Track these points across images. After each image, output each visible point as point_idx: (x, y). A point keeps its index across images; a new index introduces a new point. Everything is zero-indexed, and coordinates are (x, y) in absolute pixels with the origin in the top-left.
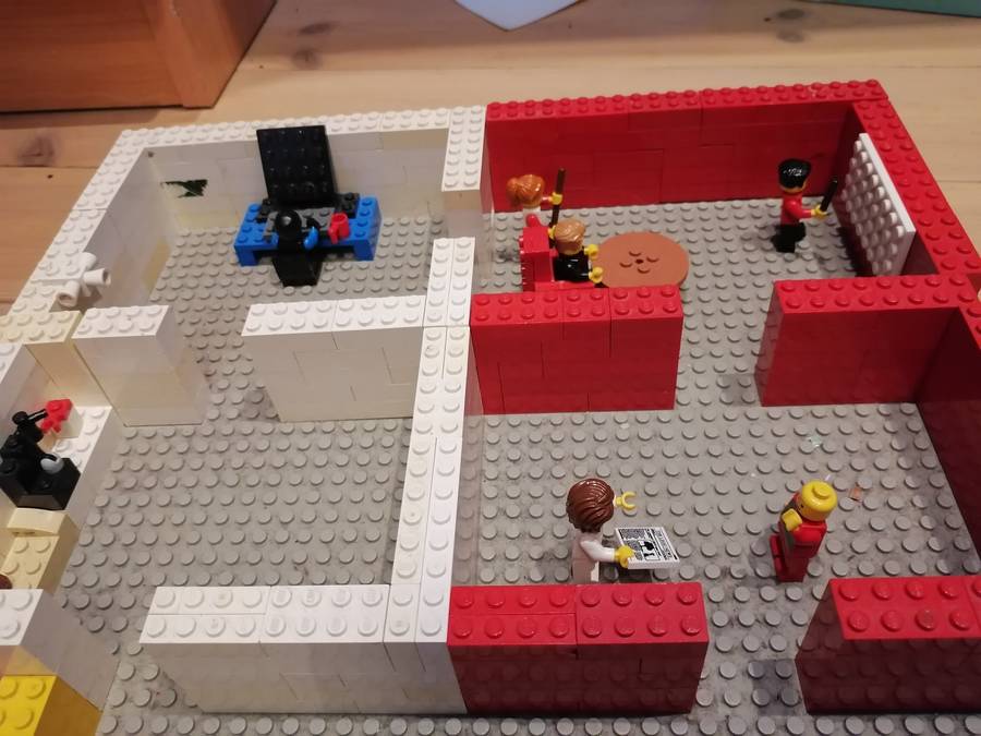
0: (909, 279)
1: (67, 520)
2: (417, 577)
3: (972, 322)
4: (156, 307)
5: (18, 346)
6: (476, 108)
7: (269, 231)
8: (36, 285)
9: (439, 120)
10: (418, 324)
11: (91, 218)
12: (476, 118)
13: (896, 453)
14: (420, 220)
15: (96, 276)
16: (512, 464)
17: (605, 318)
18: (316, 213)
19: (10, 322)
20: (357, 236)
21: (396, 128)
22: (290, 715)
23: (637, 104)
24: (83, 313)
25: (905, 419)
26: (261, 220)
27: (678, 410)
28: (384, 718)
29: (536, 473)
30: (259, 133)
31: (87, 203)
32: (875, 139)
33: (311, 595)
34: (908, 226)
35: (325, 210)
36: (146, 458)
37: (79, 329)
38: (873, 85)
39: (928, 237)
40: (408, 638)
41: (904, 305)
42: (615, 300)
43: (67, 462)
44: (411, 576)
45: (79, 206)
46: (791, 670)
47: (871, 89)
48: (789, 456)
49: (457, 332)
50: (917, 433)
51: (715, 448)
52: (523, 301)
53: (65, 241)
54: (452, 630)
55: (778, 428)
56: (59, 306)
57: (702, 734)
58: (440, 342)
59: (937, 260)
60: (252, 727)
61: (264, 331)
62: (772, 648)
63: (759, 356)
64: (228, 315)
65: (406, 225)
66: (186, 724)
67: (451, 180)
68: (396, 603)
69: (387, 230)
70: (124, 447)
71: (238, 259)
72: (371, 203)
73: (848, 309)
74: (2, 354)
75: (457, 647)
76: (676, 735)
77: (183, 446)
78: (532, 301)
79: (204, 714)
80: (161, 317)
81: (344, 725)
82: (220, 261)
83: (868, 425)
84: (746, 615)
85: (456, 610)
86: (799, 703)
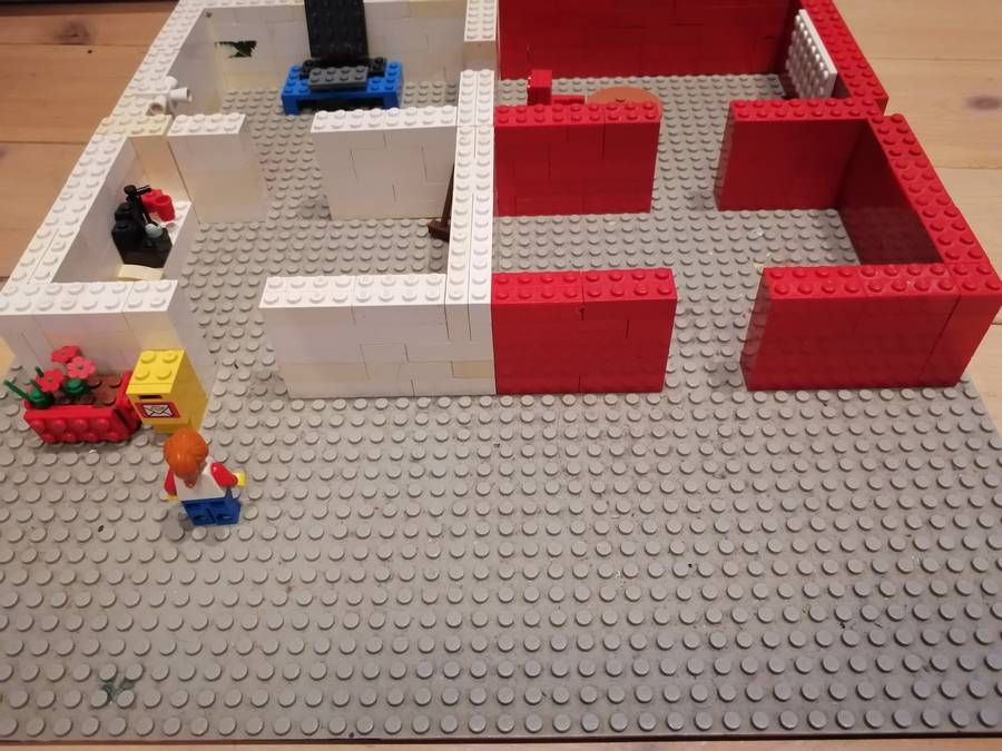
2: (466, 269)
3: (875, 127)
4: (235, 115)
5: (124, 137)
8: (129, 99)
10: (453, 124)
11: (167, 55)
13: (820, 240)
14: (438, 84)
15: (181, 93)
16: (522, 247)
17: (601, 122)
18: (353, 70)
19: (113, 122)
20: (386, 89)
22: (359, 398)
24: (174, 118)
25: (829, 219)
27: (653, 213)
28: (433, 398)
31: (162, 45)
32: (811, 13)
34: (829, 68)
35: (360, 67)
36: (221, 244)
37: (172, 128)
39: (846, 76)
40: (463, 302)
41: (827, 117)
42: (609, 111)
44: (461, 268)
45: (155, 46)
46: (736, 367)
48: (740, 241)
49: (485, 129)
50: (837, 228)
51: (682, 236)
52: (536, 111)
53: (148, 70)
54: (494, 295)
55: (731, 224)
56: (152, 115)
57: (670, 402)
58: (471, 136)
59: (852, 90)
60: (329, 405)
61: (328, 129)
62: (722, 354)
63: (717, 178)
64: (278, 149)
65: (426, 87)
66: (277, 404)
67: (471, 34)
68: (451, 282)
69: (410, 92)
70: (201, 237)
71: (282, 110)
72: (396, 67)
73: (784, 119)
74: (112, 142)
75: (498, 305)
76: (651, 404)
77: (251, 235)
78: (542, 111)
79: (290, 400)
80: (241, 122)
81: (402, 402)
82: (266, 111)
83: (800, 223)
84: (704, 336)
85: (498, 286)
86: (742, 385)
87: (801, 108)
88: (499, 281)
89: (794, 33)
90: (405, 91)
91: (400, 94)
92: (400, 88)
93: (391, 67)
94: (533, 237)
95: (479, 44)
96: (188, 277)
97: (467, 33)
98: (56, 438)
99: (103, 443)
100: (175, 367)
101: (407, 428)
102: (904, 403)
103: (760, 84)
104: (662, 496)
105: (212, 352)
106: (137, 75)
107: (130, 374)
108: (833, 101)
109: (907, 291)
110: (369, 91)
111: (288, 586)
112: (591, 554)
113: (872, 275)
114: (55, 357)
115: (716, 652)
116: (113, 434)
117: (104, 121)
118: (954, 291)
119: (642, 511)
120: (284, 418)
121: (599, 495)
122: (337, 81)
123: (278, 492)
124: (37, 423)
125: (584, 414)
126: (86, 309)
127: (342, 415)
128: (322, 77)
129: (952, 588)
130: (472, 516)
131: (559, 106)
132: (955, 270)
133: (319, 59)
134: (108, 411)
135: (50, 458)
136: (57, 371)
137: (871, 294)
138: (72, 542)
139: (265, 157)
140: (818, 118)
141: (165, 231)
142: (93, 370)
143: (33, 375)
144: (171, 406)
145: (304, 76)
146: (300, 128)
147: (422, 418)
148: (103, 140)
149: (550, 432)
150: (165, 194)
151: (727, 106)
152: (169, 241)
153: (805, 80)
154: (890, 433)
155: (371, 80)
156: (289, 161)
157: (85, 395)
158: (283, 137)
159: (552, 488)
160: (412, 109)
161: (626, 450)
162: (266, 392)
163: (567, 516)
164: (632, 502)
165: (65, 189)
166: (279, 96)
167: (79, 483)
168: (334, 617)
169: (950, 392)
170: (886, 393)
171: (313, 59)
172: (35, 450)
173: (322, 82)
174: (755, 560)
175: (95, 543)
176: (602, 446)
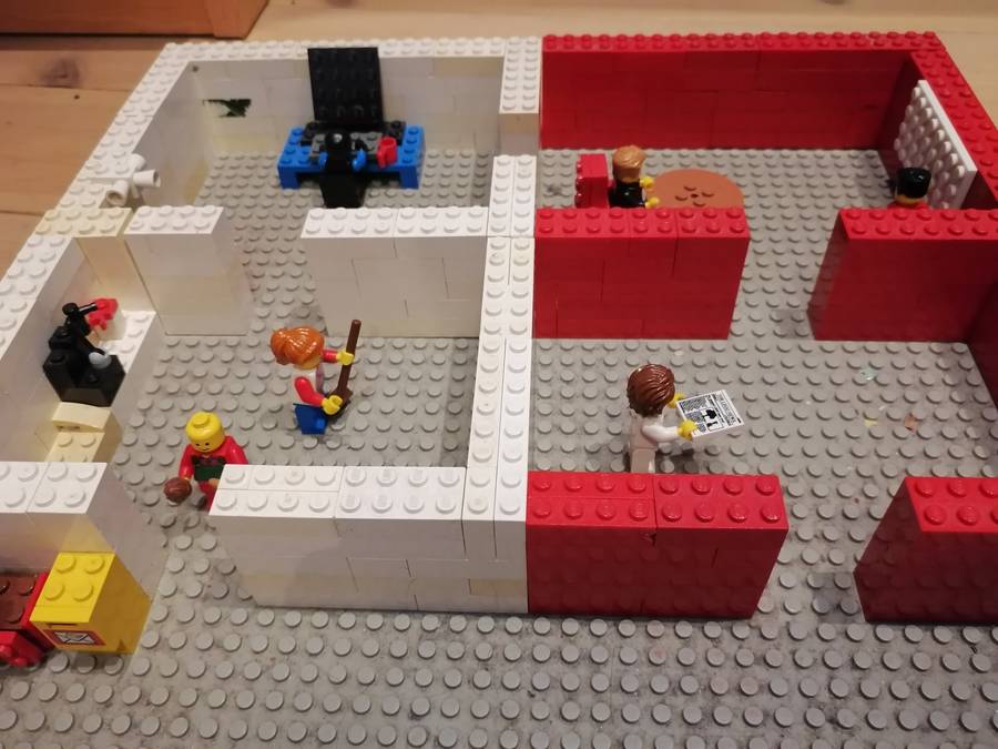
0: (973, 212)
1: (112, 417)
2: (493, 462)
4: (210, 209)
5: (68, 239)
6: (532, 39)
7: (314, 152)
8: (83, 184)
9: (496, 48)
10: (482, 233)
11: (137, 123)
12: (532, 48)
13: (948, 389)
14: (466, 152)
15: (147, 177)
16: (564, 384)
17: (673, 234)
18: (363, 137)
19: (59, 216)
20: (404, 161)
21: (451, 54)
22: (346, 610)
23: (695, 43)
24: (134, 210)
25: (957, 357)
26: (306, 143)
27: (732, 340)
28: (443, 616)
29: (590, 392)
30: (311, 52)
31: (133, 110)
32: (935, 86)
33: (387, 475)
34: (968, 165)
35: (372, 134)
36: (190, 365)
37: (131, 224)
38: (930, 36)
39: (989, 175)
40: (487, 517)
41: (968, 235)
42: (682, 219)
43: (114, 359)
44: (487, 460)
45: (125, 111)
46: (849, 582)
47: (929, 40)
48: (844, 386)
49: (523, 242)
50: (969, 370)
51: (770, 376)
52: (588, 216)
53: (111, 144)
54: (531, 511)
55: (831, 360)
56: (111, 206)
57: (762, 636)
58: (505, 252)
60: (307, 619)
61: (323, 234)
62: (830, 561)
64: (271, 235)
65: (451, 157)
66: (239, 614)
67: (509, 104)
68: (473, 483)
69: (432, 162)
70: (166, 354)
71: (279, 181)
72: (417, 133)
73: (913, 237)
74: (52, 245)
75: (535, 527)
76: (737, 638)
77: (228, 355)
78: (597, 217)
79: (257, 608)
80: (216, 217)
81: (402, 621)
82: (261, 182)
83: (920, 361)
85: (535, 492)
86: (858, 612)
87: (933, 220)
88: (538, 483)
89: (910, 108)
90: (427, 161)
91: (420, 165)
92: (421, 156)
93: (411, 133)
94: (578, 368)
95: (518, 117)
96: (145, 412)
97: (503, 102)
99: (8, 667)
100: (100, 579)
101: (406, 663)
103: (856, 162)
106: (98, 151)
107: (45, 576)
116: (19, 659)
117: (49, 213)
120: (247, 636)
125: (647, 653)
127: (322, 637)
133: (323, 122)
134: (11, 635)
139: (253, 245)
140: (957, 238)
144: (90, 634)
146: (299, 207)
147: (427, 648)
148: (41, 242)
149: (600, 682)
152: (120, 368)
156: (282, 252)
158: (279, 218)
161: (705, 715)
162: (227, 594)
166: (276, 162)
171: (318, 122)
176: (672, 707)
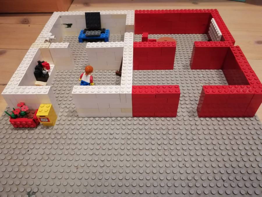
2: (125, 85)
3: (232, 49)
4: (67, 43)
5: (38, 48)
8: (40, 38)
9: (125, 13)
10: (123, 46)
11: (50, 27)
12: (132, 12)
13: (218, 78)
14: (119, 35)
15: (53, 37)
16: (140, 78)
17: (161, 46)
19: (35, 44)
20: (105, 36)
21: (115, 14)
22: (97, 117)
23: (167, 12)
24: (51, 43)
25: (220, 72)
27: (174, 70)
28: (116, 118)
30: (86, 13)
32: (215, 19)
33: (105, 87)
34: (220, 33)
35: (99, 31)
36: (62, 76)
37: (51, 46)
38: (216, 10)
39: (224, 35)
40: (125, 93)
41: (219, 46)
42: (163, 44)
44: (124, 84)
45: (47, 25)
46: (196, 111)
48: (197, 78)
49: (131, 48)
50: (222, 74)
51: (181, 76)
52: (144, 43)
53: (45, 31)
54: (133, 91)
55: (194, 73)
56: (45, 42)
57: (178, 120)
58: (127, 50)
59: (226, 39)
60: (89, 119)
61: (90, 47)
62: (192, 107)
63: (191, 61)
64: (77, 51)
65: (115, 36)
66: (75, 118)
67: (128, 23)
68: (122, 88)
69: (111, 37)
70: (57, 74)
71: (78, 41)
73: (208, 46)
74: (35, 49)
75: (134, 94)
76: (173, 120)
77: (70, 74)
78: (146, 43)
79: (79, 117)
81: (108, 119)
82: (74, 41)
83: (212, 73)
84: (187, 102)
85: (134, 89)
86: (197, 116)
87: (213, 44)
88: (134, 87)
89: (211, 24)
90: (110, 37)
92: (109, 36)
93: (107, 31)
95: (130, 26)
97: (126, 23)
98: (17, 126)
99: (30, 128)
100: (49, 108)
101: (109, 126)
102: (240, 121)
103: (201, 36)
104: (176, 145)
105: (59, 104)
106: (42, 32)
107: (37, 110)
108: (221, 42)
109: (240, 92)
110: (101, 37)
111: (77, 167)
112: (157, 160)
113: (231, 88)
114: (18, 105)
115: (190, 188)
116: (32, 126)
117: (33, 44)
118: (253, 92)
119: (171, 149)
120: (77, 122)
121: (159, 145)
122: (93, 34)
123: (75, 142)
124: (13, 122)
125: (155, 123)
126: (27, 93)
127: (92, 122)
128: (89, 33)
129: (253, 172)
130: (126, 150)
131: (150, 42)
132: (253, 87)
133: (88, 28)
134: (31, 120)
135: (16, 132)
136: (19, 109)
137: (231, 93)
138: (21, 154)
139: (74, 53)
140: (217, 46)
141: (47, 72)
142: (28, 109)
143: (12, 110)
144: (48, 119)
145: (84, 33)
146: (83, 46)
147: (113, 123)
148: (32, 49)
149: (146, 128)
150: (48, 63)
151: (193, 42)
152: (48, 75)
153: (214, 36)
154: (236, 129)
155: (102, 34)
156: (80, 55)
157: (26, 115)
158: (79, 48)
159: (147, 143)
160: (112, 42)
161: (167, 133)
162: (72, 115)
163: (151, 150)
164: (168, 147)
165: (22, 62)
166: (78, 37)
167: (23, 138)
168: (89, 176)
169: (252, 119)
170: (235, 119)
172: (12, 129)
173: (89, 34)
174: (201, 163)
175: (27, 155)
176: (160, 131)
